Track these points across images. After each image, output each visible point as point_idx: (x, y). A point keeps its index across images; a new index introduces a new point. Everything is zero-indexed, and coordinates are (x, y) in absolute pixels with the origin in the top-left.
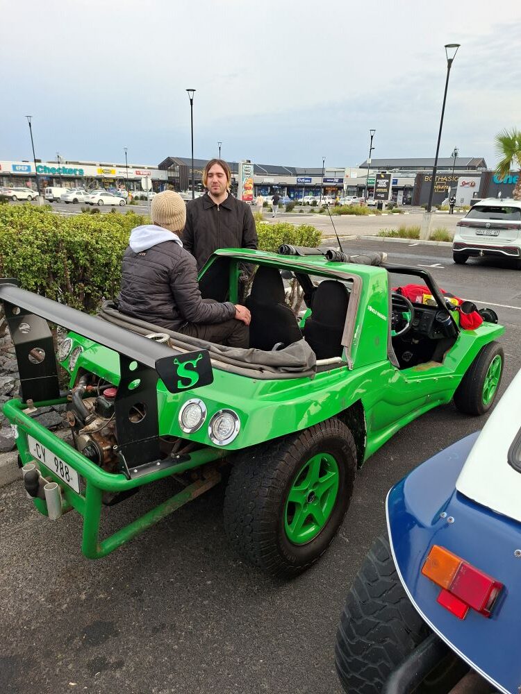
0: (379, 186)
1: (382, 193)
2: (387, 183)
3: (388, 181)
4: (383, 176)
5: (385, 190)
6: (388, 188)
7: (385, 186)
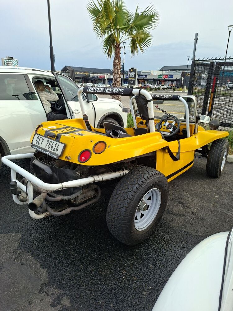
0: (130, 76)
1: (132, 80)
2: (134, 74)
3: (134, 73)
4: (132, 70)
5: (134, 79)
6: (135, 77)
7: (133, 76)
